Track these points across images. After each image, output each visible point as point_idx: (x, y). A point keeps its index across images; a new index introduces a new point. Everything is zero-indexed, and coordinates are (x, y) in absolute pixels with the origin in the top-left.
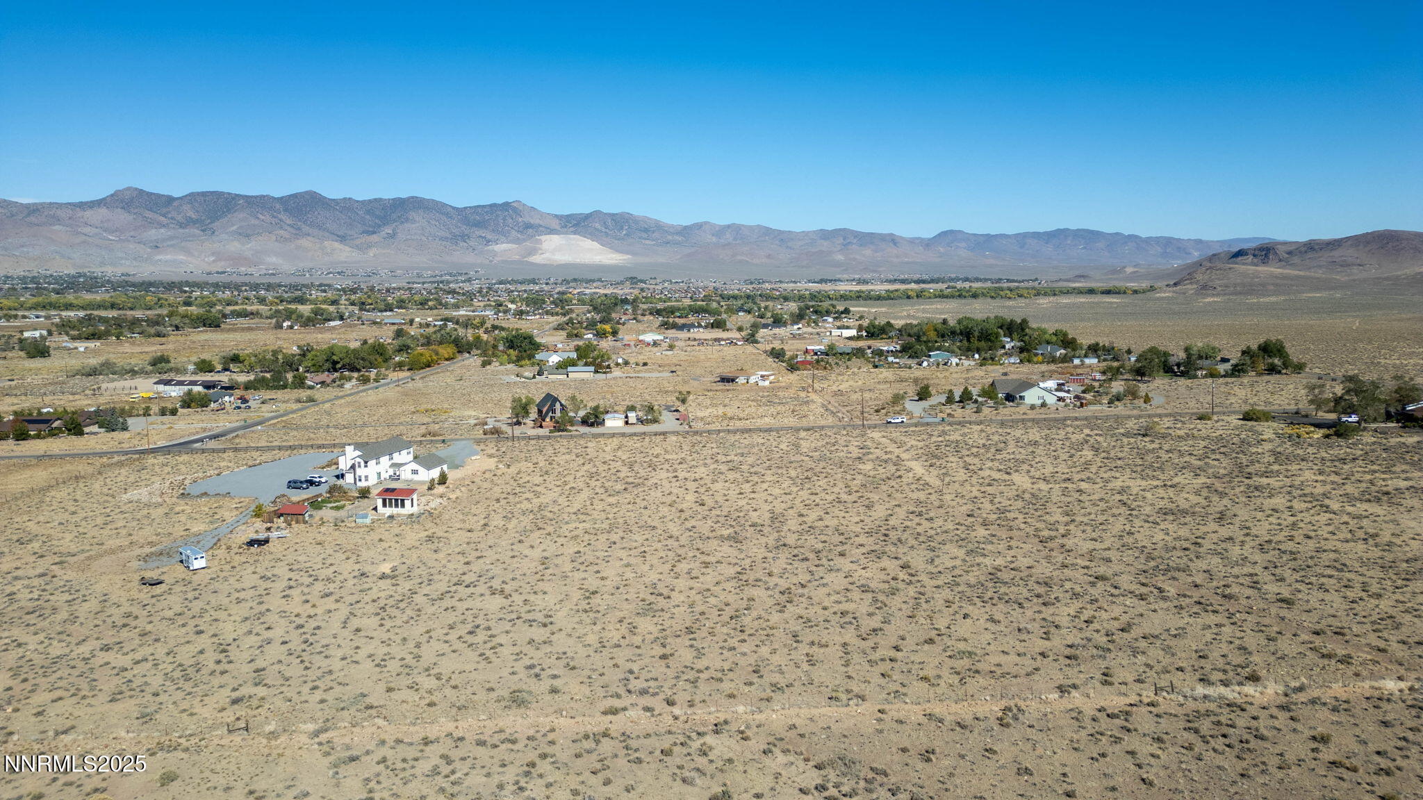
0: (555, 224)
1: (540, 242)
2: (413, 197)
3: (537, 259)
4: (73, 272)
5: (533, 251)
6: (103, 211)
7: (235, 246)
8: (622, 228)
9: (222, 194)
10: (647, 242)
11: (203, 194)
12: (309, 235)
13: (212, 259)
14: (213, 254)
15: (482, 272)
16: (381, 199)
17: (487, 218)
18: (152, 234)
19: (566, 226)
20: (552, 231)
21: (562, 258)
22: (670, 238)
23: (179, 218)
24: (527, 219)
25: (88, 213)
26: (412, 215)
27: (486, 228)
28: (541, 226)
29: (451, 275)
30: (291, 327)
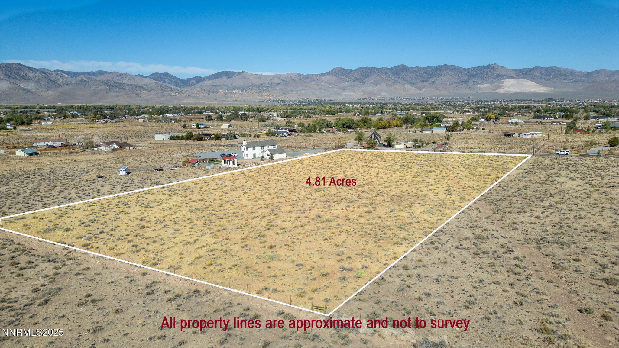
0: (513, 74)
1: (503, 83)
2: (445, 65)
3: (500, 91)
4: (315, 99)
5: (499, 87)
6: (328, 76)
7: (371, 89)
8: (550, 74)
9: (369, 67)
10: (565, 81)
11: (362, 68)
12: (399, 83)
13: (362, 94)
14: (363, 92)
15: (471, 97)
16: (431, 67)
17: (478, 72)
18: (343, 84)
19: (519, 75)
20: (510, 77)
21: (512, 90)
22: (579, 78)
23: (353, 78)
24: (499, 72)
25: (324, 77)
26: (444, 73)
27: (477, 77)
28: (505, 75)
29: (456, 99)
30: (359, 115)
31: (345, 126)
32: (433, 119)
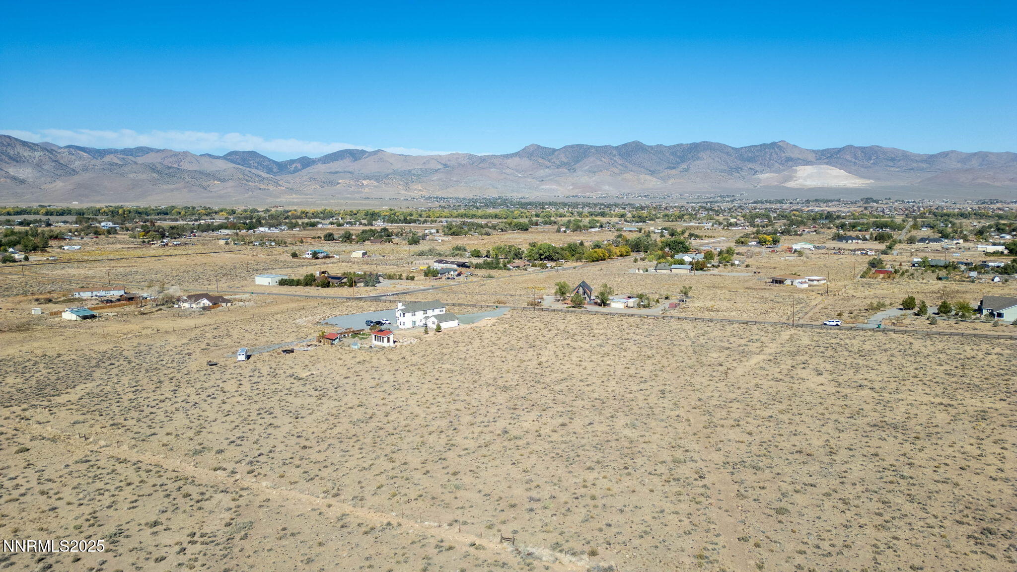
0: (811, 157)
1: (796, 171)
2: (704, 142)
3: (791, 184)
4: (496, 196)
5: (790, 178)
6: (517, 159)
7: (585, 179)
8: (870, 158)
9: (583, 145)
10: (893, 169)
11: (572, 146)
12: (631, 171)
13: (571, 187)
14: (573, 184)
15: (746, 194)
16: (682, 144)
17: (757, 154)
18: (542, 172)
19: (820, 158)
20: (807, 163)
21: (811, 183)
22: (915, 165)
23: (558, 162)
24: (789, 154)
25: (510, 161)
26: (702, 154)
27: (756, 162)
28: (799, 159)
29: (721, 197)
30: (565, 232)
31: (543, 257)
32: (676, 246)
